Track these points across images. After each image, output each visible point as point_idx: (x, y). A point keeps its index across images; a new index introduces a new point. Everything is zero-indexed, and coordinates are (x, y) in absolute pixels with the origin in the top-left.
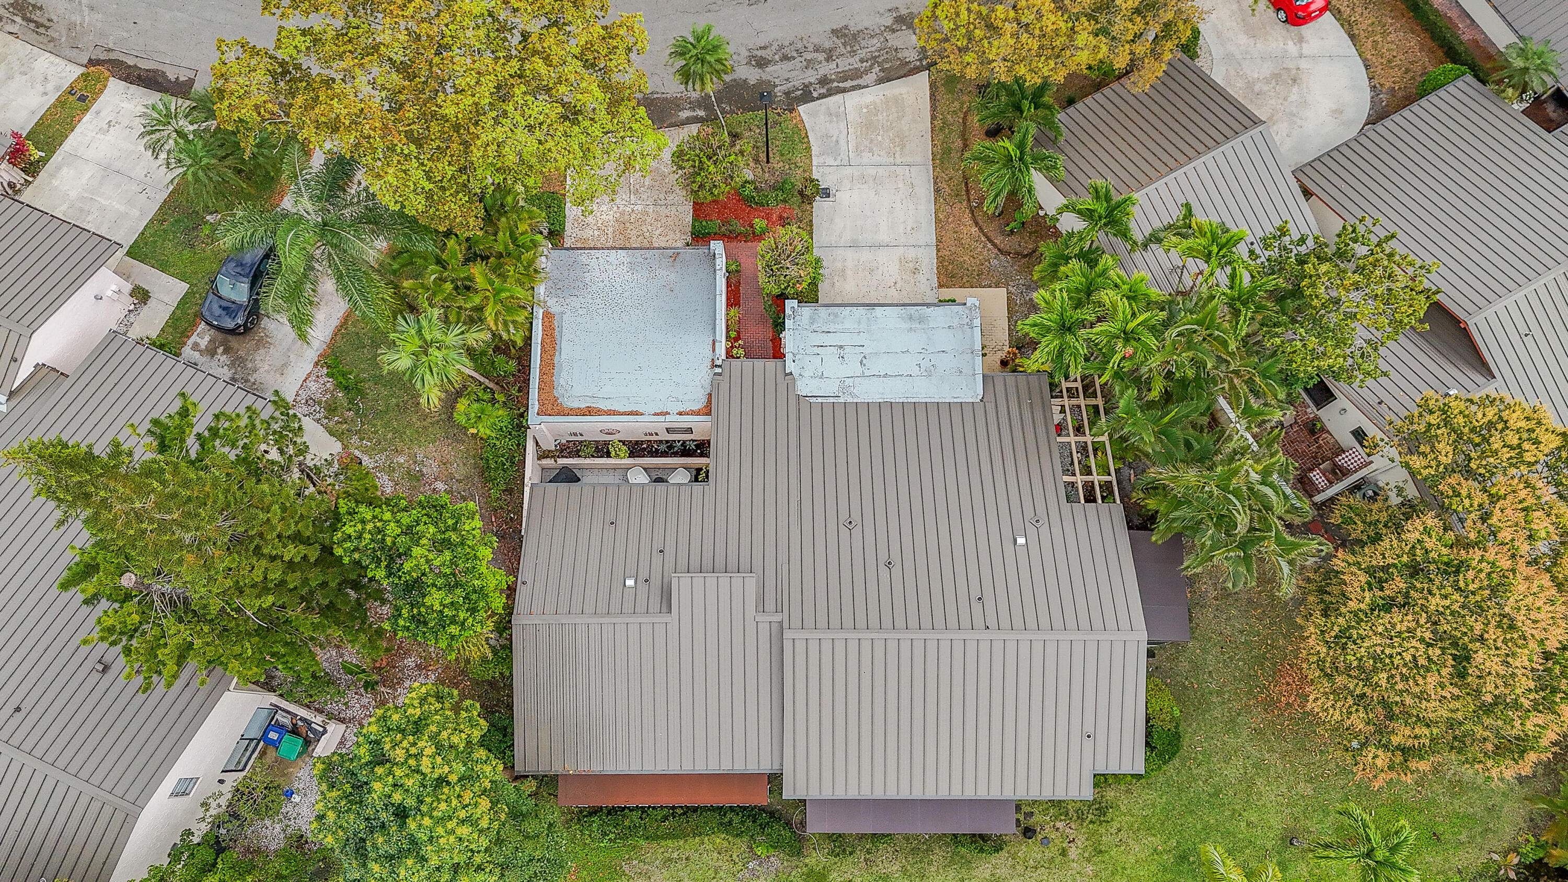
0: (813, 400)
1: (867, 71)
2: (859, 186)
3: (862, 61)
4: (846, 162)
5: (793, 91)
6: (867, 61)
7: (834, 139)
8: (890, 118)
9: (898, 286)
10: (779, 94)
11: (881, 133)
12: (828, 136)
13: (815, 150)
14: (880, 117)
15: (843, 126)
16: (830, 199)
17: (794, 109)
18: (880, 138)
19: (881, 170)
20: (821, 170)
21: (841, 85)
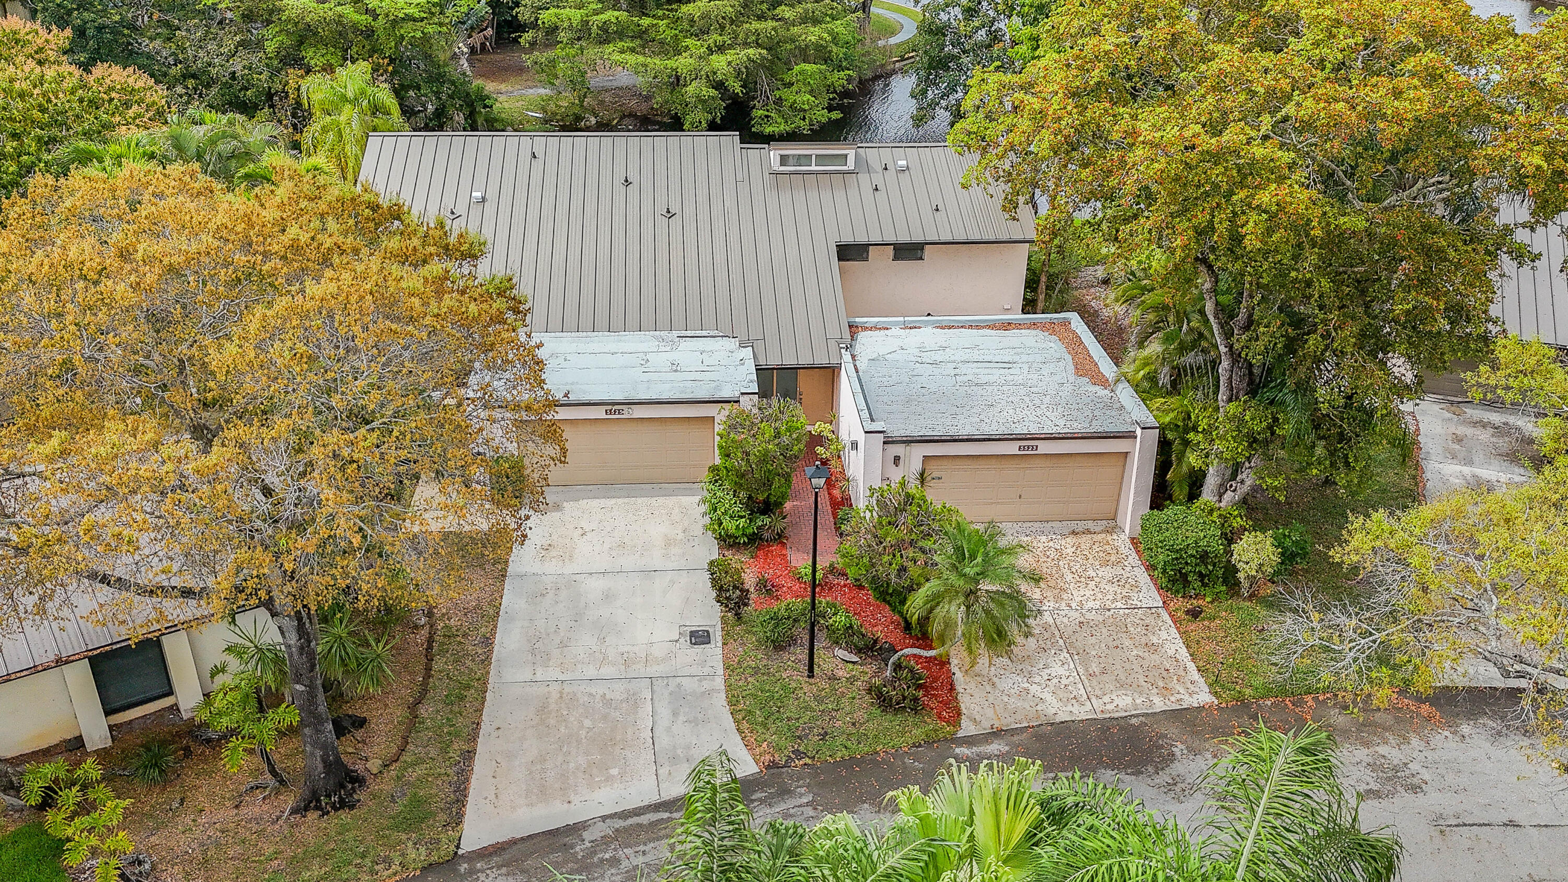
0: (715, 333)
1: (605, 841)
2: (636, 649)
3: (614, 862)
4: (658, 684)
5: (771, 796)
6: (602, 860)
7: (682, 718)
8: (560, 759)
9: (580, 531)
10: (803, 790)
11: (583, 733)
12: (694, 722)
13: (720, 700)
14: (582, 760)
15: (663, 741)
16: (690, 629)
17: (768, 767)
18: (587, 723)
19: (591, 672)
20: (707, 670)
21: (666, 815)
